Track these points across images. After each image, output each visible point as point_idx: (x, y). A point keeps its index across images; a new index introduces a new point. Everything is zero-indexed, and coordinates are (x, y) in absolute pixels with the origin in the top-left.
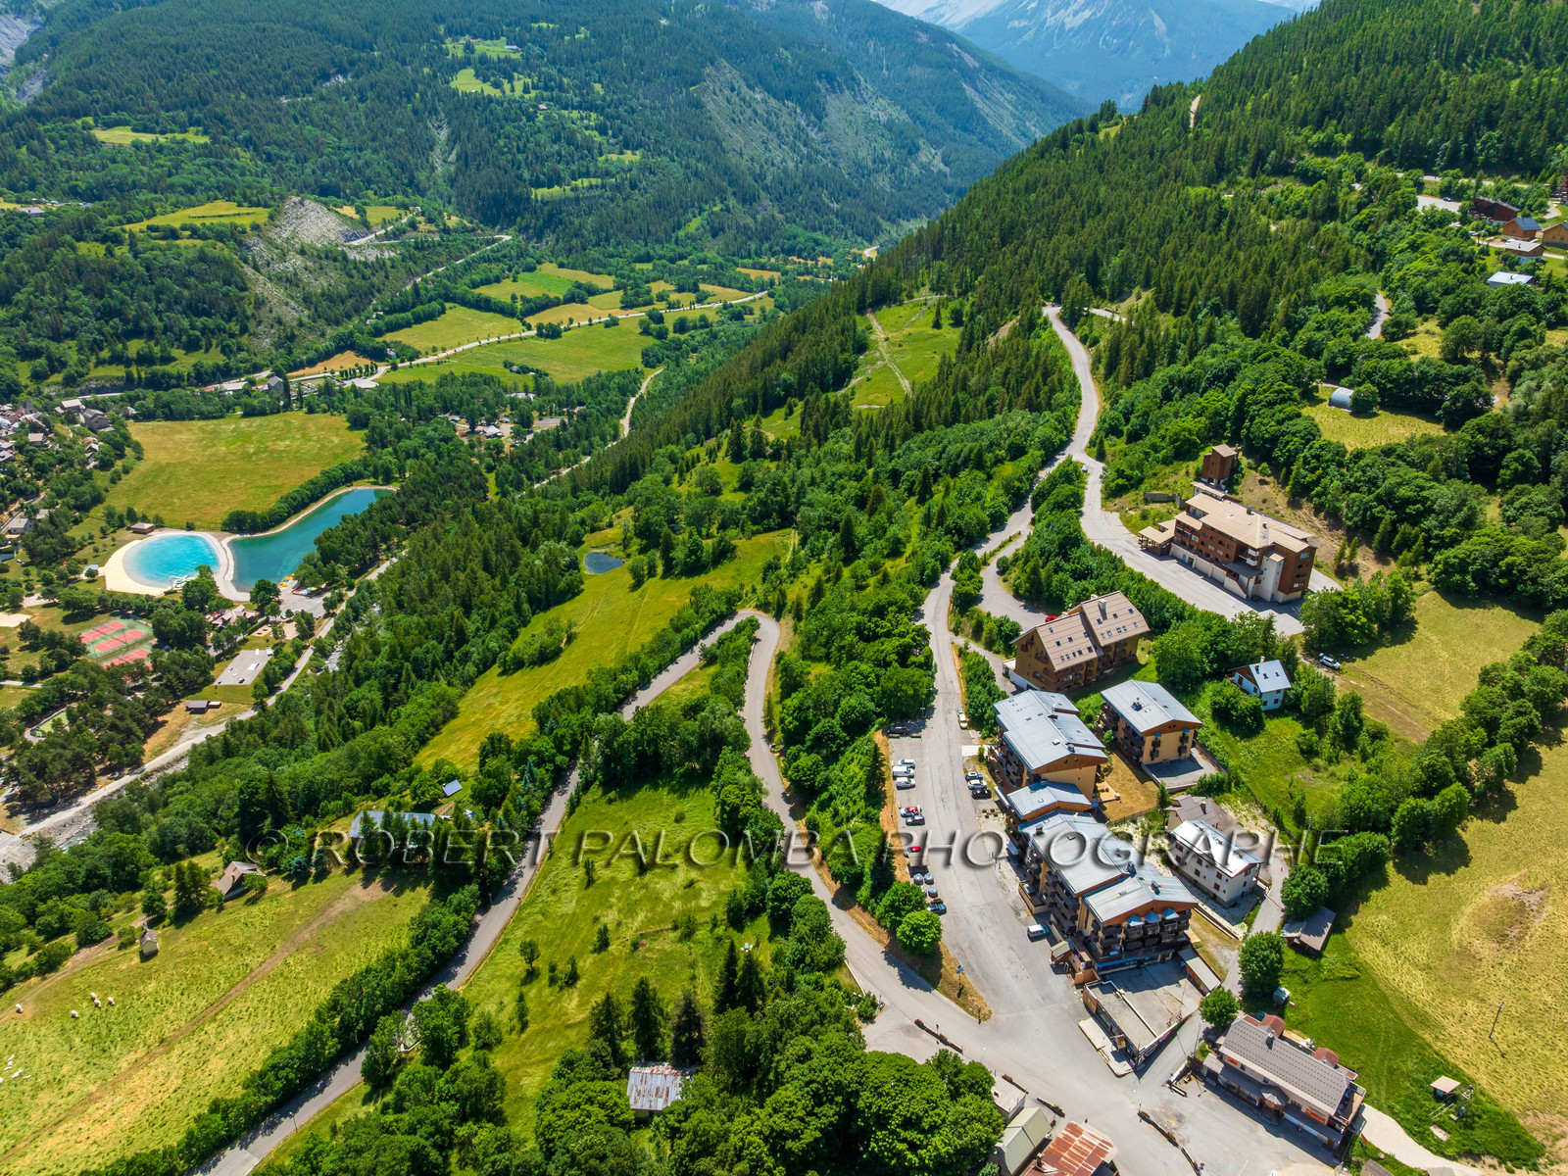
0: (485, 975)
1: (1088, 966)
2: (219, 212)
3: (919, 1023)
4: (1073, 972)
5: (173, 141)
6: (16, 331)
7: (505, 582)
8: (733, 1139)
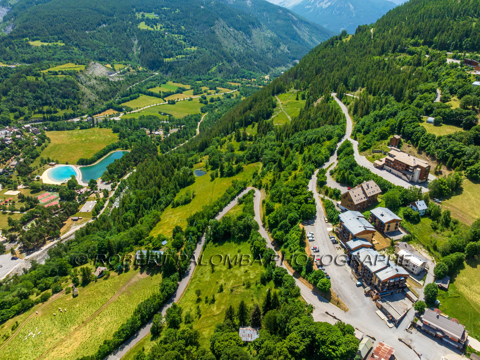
0: (183, 300)
1: (377, 294)
2: (69, 66)
3: (327, 313)
4: (372, 297)
5: (54, 45)
6: (9, 104)
7: (170, 179)
8: (278, 349)
